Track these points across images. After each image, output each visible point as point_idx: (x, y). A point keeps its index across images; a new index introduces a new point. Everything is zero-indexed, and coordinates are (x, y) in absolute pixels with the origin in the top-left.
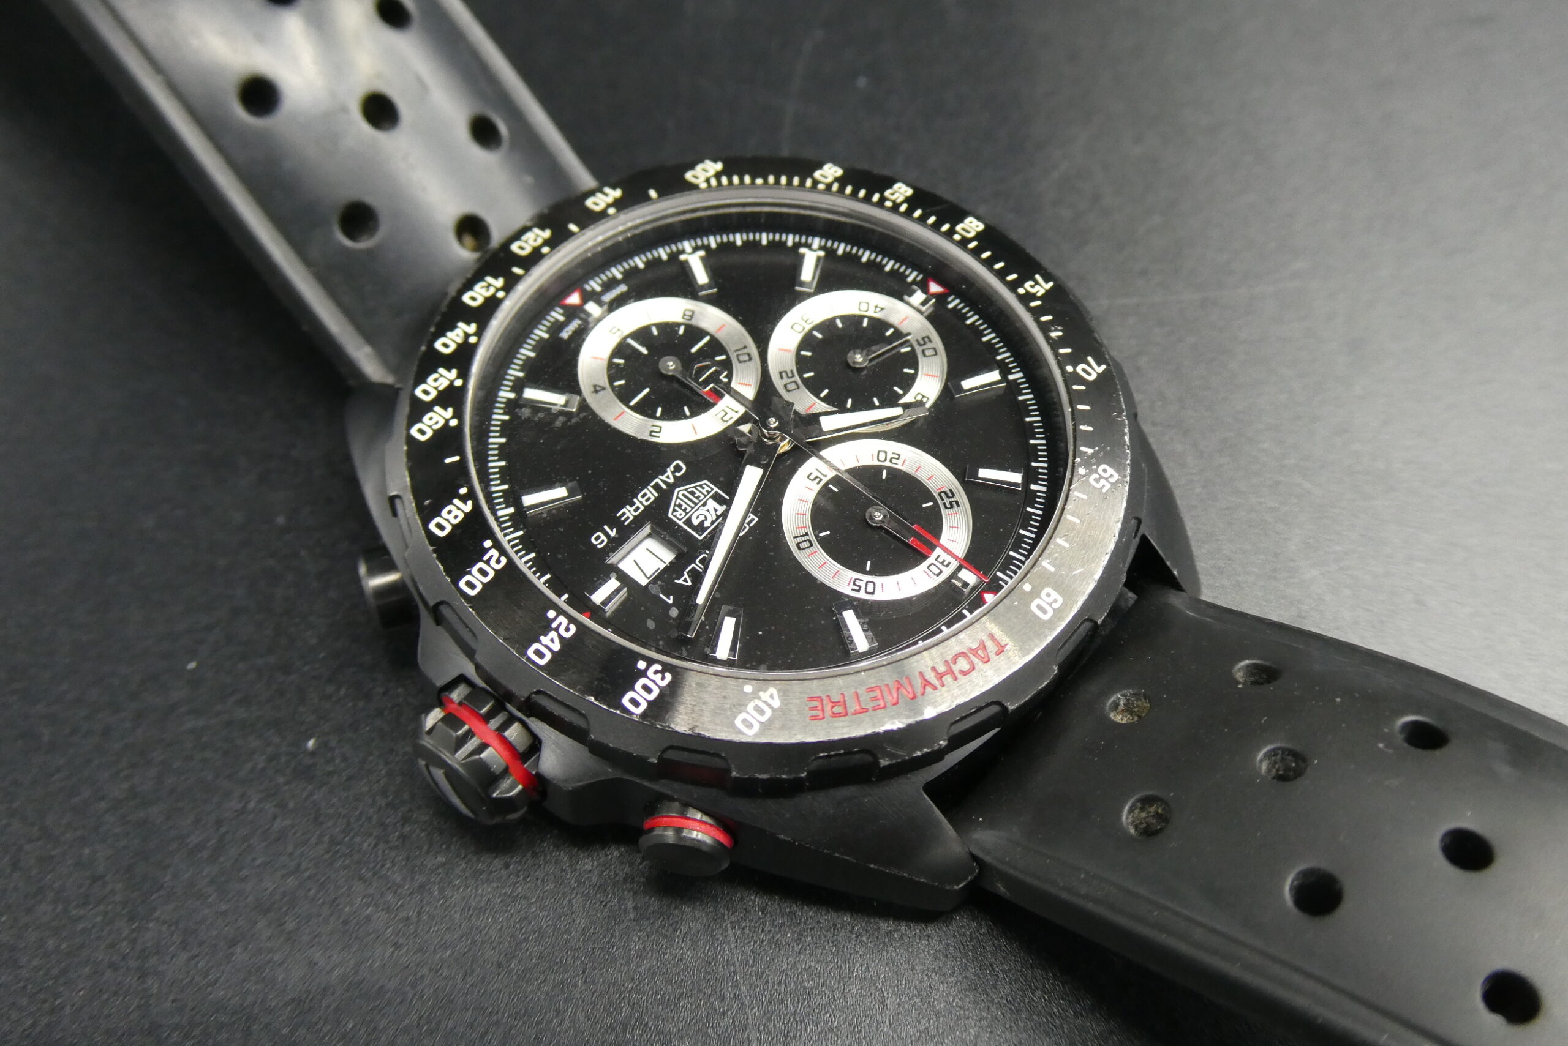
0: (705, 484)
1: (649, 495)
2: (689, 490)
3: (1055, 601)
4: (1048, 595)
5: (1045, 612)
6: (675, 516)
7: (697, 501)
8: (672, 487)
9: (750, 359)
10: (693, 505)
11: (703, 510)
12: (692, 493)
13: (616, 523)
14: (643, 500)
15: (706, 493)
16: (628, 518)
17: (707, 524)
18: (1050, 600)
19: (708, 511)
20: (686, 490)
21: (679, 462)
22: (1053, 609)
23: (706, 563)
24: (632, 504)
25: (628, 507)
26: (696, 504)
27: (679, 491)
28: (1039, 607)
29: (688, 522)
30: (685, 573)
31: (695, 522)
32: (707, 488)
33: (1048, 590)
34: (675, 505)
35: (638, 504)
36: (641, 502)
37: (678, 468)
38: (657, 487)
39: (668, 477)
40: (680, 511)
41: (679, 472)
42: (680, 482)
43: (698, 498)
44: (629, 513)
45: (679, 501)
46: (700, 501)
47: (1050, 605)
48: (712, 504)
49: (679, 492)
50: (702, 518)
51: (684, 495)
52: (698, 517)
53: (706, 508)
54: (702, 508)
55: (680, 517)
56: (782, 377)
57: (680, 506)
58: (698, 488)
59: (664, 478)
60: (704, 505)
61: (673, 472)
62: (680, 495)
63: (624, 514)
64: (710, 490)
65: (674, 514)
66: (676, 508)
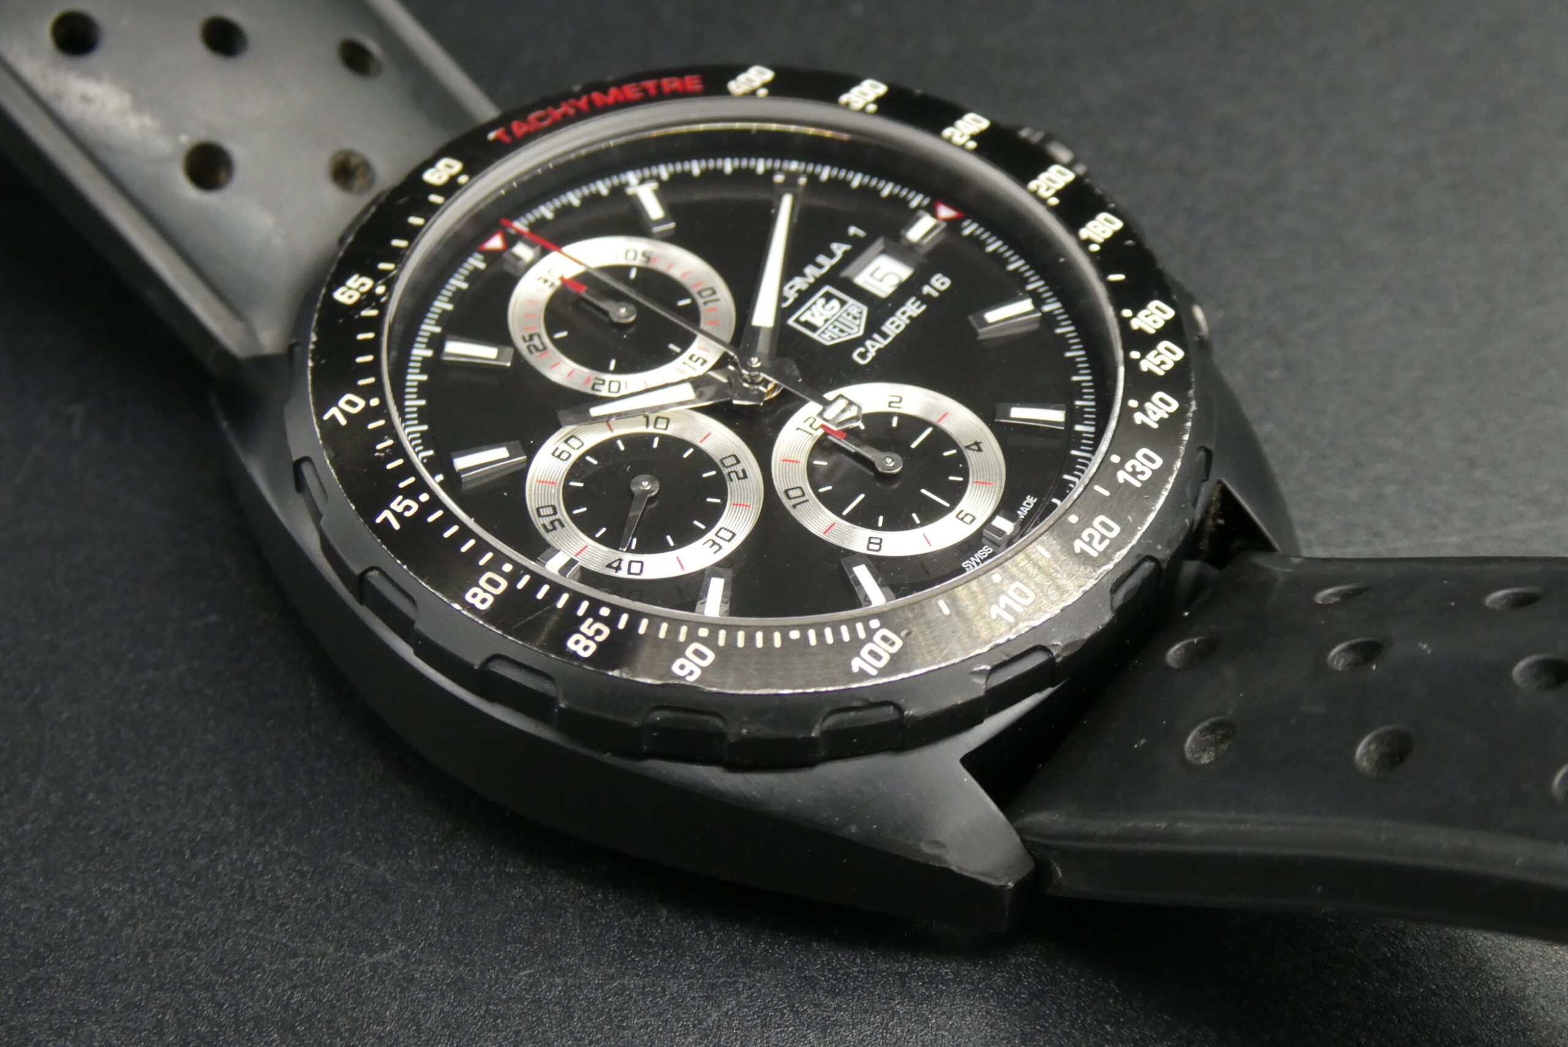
0: (827, 341)
1: (893, 327)
2: (846, 335)
6: (860, 308)
7: (837, 324)
8: (868, 334)
9: (786, 492)
10: (840, 319)
11: (828, 314)
12: (842, 331)
13: (926, 299)
14: (897, 323)
15: (826, 332)
16: (913, 305)
17: (822, 301)
19: (821, 314)
20: (849, 334)
21: (862, 362)
24: (910, 318)
25: (915, 315)
26: (836, 320)
29: (843, 303)
31: (835, 303)
32: (825, 337)
34: (860, 318)
35: (904, 318)
36: (900, 319)
38: (885, 336)
39: (874, 346)
40: (854, 312)
41: (861, 353)
42: (859, 342)
43: (835, 327)
44: (913, 308)
45: (857, 322)
46: (832, 323)
48: (818, 321)
49: (858, 331)
50: (828, 307)
51: (852, 329)
52: (833, 308)
53: (824, 318)
54: (829, 317)
55: (853, 307)
56: (744, 471)
57: (855, 318)
58: (836, 337)
59: (878, 346)
60: (826, 321)
61: (867, 351)
62: (856, 329)
63: (918, 307)
64: (822, 336)
65: (860, 310)
66: (858, 315)
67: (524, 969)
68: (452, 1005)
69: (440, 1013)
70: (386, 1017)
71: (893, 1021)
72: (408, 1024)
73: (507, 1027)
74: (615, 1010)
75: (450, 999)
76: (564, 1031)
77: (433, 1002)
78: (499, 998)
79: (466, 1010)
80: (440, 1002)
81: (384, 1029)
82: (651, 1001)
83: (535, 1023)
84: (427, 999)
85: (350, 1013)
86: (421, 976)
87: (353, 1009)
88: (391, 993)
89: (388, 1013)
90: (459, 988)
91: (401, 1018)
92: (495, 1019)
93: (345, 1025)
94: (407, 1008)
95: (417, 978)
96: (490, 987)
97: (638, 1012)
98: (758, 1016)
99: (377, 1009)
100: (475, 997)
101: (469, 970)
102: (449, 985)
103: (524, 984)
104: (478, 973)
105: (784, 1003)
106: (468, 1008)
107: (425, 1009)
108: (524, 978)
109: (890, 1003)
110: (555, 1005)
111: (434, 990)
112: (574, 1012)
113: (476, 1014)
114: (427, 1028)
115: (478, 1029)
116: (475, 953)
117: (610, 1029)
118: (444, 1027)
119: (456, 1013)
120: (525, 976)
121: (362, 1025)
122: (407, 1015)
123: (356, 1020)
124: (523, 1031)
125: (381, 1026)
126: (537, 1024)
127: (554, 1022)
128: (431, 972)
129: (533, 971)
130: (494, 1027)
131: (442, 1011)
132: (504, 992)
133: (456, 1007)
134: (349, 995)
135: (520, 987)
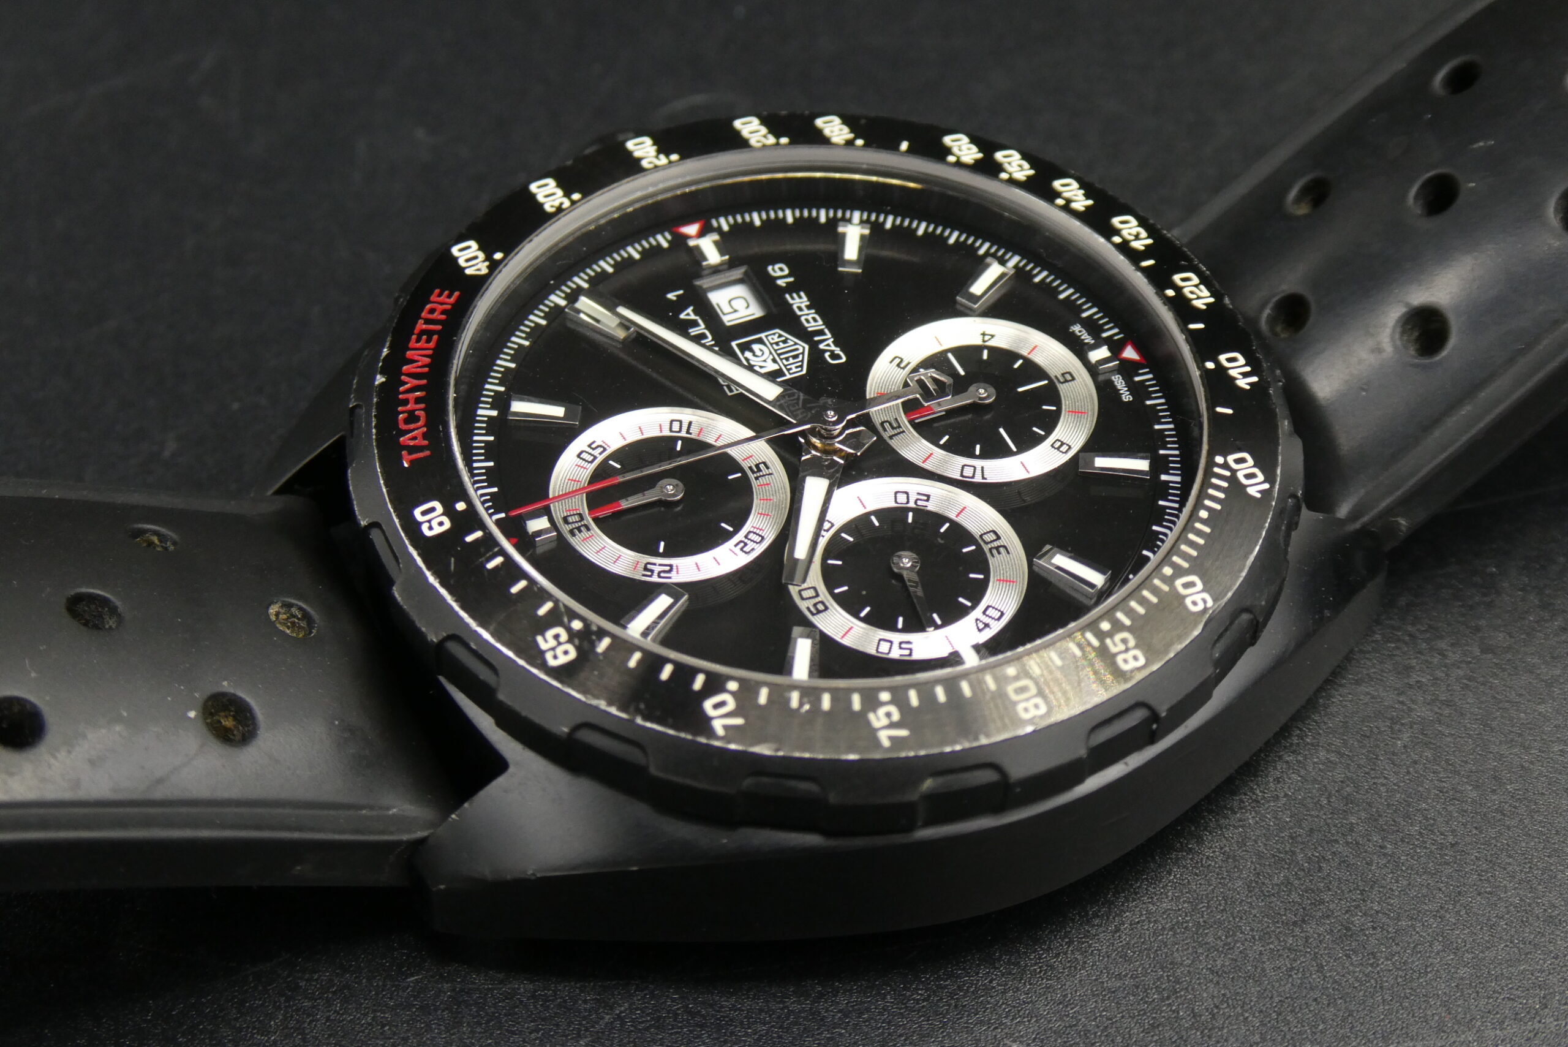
0: (801, 371)
1: (814, 324)
2: (801, 356)
3: (431, 528)
4: (441, 524)
5: (424, 513)
6: (774, 334)
7: (783, 357)
8: (813, 344)
10: (779, 352)
11: (766, 357)
12: (795, 357)
13: (793, 289)
15: (788, 367)
16: (793, 298)
17: (748, 354)
18: (434, 523)
19: (765, 361)
20: (803, 354)
21: (843, 361)
22: (422, 523)
23: (698, 339)
24: (809, 307)
25: (808, 303)
26: (779, 355)
27: (804, 348)
28: (433, 509)
29: (760, 341)
30: (697, 318)
31: (756, 347)
32: (794, 370)
33: (447, 525)
34: (788, 339)
35: (806, 311)
36: (808, 315)
37: (834, 356)
38: (820, 333)
39: (828, 343)
40: (777, 340)
41: (830, 356)
42: (816, 355)
43: (787, 359)
44: (799, 301)
45: (792, 343)
46: (781, 360)
47: (429, 521)
48: (772, 367)
50: (758, 353)
51: (797, 349)
52: (761, 350)
53: (770, 361)
54: (772, 358)
55: (770, 338)
57: (785, 342)
58: (800, 364)
59: (830, 341)
60: (774, 361)
61: (833, 352)
63: (801, 298)
64: (791, 372)
65: (777, 335)
66: (784, 339)
67: (412, 975)
68: (338, 1014)
69: (327, 1021)
70: (271, 1026)
71: (788, 1020)
72: (293, 1033)
73: (395, 1034)
74: (505, 1015)
75: (336, 1006)
76: (453, 1037)
77: (318, 1010)
78: (386, 1005)
79: (352, 1017)
80: (325, 1010)
81: (269, 1038)
82: (541, 1005)
83: (423, 1030)
84: (313, 1007)
85: (233, 1023)
86: (306, 985)
87: (236, 1019)
88: (275, 1002)
89: (272, 1023)
90: (345, 995)
91: (287, 1027)
92: (383, 1026)
93: (229, 1036)
94: (292, 1016)
95: (301, 986)
96: (377, 994)
97: (529, 1016)
98: (652, 1018)
99: (261, 1019)
100: (362, 1004)
101: (356, 978)
102: (334, 993)
103: (411, 991)
104: (364, 981)
105: (678, 1004)
106: (355, 1016)
107: (311, 1018)
108: (411, 984)
109: (785, 1002)
110: (443, 1011)
111: (320, 998)
112: (463, 1017)
113: (363, 1021)
114: (313, 1037)
115: (365, 1037)
116: (361, 960)
117: (500, 1034)
118: (330, 1036)
119: (343, 1020)
120: (412, 982)
121: (246, 1035)
122: (292, 1024)
123: (240, 1030)
124: (411, 1038)
125: (266, 1036)
126: (426, 1031)
127: (443, 1028)
128: (316, 980)
129: (420, 977)
130: (382, 1034)
131: (328, 1019)
132: (391, 998)
133: (342, 1014)
134: (232, 1005)
135: (408, 993)
